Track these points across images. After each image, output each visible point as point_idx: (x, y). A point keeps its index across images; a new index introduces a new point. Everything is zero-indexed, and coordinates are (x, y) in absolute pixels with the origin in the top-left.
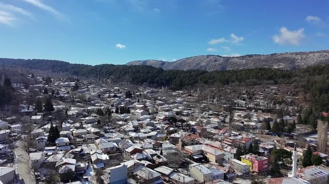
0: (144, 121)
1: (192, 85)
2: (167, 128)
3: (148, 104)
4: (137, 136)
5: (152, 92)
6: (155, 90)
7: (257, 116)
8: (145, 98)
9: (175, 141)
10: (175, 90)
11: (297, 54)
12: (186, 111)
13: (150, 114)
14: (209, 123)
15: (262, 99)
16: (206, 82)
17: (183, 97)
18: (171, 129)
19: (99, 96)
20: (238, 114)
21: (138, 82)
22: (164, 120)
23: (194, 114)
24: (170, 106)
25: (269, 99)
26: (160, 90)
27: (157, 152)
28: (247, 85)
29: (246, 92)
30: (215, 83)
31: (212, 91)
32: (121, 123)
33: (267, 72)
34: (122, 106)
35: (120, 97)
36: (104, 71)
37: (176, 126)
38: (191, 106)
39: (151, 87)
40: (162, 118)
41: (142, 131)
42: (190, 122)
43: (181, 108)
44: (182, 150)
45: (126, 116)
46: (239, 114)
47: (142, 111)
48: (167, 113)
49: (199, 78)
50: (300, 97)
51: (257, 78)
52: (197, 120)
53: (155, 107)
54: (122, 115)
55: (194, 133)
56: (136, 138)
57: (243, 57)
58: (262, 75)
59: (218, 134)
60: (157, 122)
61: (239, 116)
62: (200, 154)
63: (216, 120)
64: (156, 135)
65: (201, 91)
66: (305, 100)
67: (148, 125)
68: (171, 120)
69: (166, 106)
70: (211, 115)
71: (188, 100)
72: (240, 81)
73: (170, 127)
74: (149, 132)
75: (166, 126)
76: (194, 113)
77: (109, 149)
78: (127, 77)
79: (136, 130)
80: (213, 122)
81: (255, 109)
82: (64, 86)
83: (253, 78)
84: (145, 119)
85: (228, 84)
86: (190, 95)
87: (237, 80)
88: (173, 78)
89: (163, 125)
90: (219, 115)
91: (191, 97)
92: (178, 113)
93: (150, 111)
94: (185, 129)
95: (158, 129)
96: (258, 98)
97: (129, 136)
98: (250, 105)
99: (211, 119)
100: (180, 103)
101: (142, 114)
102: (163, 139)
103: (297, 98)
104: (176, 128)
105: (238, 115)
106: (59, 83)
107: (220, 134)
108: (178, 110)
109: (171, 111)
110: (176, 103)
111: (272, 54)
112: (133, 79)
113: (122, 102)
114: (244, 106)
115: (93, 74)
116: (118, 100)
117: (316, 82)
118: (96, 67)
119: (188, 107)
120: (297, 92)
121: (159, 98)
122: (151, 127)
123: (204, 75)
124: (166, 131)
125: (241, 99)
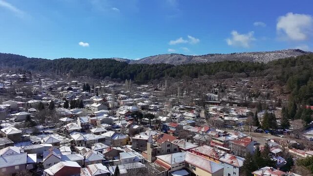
0: (98, 117)
1: (158, 78)
2: (129, 126)
3: (108, 98)
4: (82, 138)
5: (114, 86)
6: (118, 84)
7: (235, 110)
8: (106, 92)
9: (140, 146)
10: (139, 84)
11: (254, 54)
12: (153, 105)
13: (109, 109)
14: (182, 118)
15: (235, 92)
16: (174, 76)
17: (149, 92)
18: (136, 127)
19: (51, 89)
20: (213, 108)
21: (100, 76)
22: (127, 115)
23: (162, 109)
24: (134, 100)
25: (243, 92)
26: (124, 85)
27: (110, 168)
28: (217, 79)
29: (218, 85)
30: (183, 77)
31: (181, 85)
32: (64, 119)
33: (238, 65)
34: (76, 99)
35: (75, 90)
36: (63, 64)
37: (142, 123)
38: (158, 100)
39: (114, 81)
40: (124, 113)
41: (93, 130)
42: (161, 118)
43: (147, 102)
44: (153, 161)
45: (78, 111)
46: (215, 108)
47: (99, 105)
48: (130, 108)
49: (165, 71)
50: (276, 89)
51: (227, 70)
52: (169, 115)
53: (116, 101)
54: (72, 110)
55: (166, 132)
56: (80, 142)
57: (205, 56)
58: (232, 68)
59: (198, 133)
60: (117, 118)
61: (215, 110)
62: (183, 169)
63: (191, 115)
64: (113, 136)
65: (169, 85)
66: (282, 92)
67: (103, 122)
68: (135, 116)
69: (130, 99)
70: (183, 109)
71: (155, 94)
72: (210, 74)
73: (134, 124)
74: (103, 133)
75: (129, 123)
76: (162, 107)
77: (17, 168)
78: (88, 70)
79: (85, 129)
80: (188, 118)
81: (229, 103)
82: (10, 79)
83: (223, 71)
84: (102, 114)
85: (197, 78)
86: (156, 89)
87: (206, 72)
88: (138, 71)
89: (124, 122)
90: (193, 109)
91: (158, 91)
92: (143, 108)
93: (110, 106)
94: (153, 127)
95: (118, 127)
96: (230, 92)
97: (70, 138)
98: (223, 99)
99: (185, 114)
100: (146, 97)
101: (99, 108)
102: (122, 144)
103: (272, 90)
104: (142, 126)
105: (213, 110)
106: (5, 75)
107: (201, 133)
108: (144, 104)
109: (136, 105)
110: (141, 97)
111: (232, 54)
112: (95, 73)
113: (77, 95)
114: (217, 99)
115: (51, 68)
116: (72, 93)
117: (292, 73)
118: (55, 60)
119: (155, 101)
120: (272, 85)
121: (122, 92)
122: (107, 125)
123: (171, 69)
124: (128, 130)
125: (212, 92)
